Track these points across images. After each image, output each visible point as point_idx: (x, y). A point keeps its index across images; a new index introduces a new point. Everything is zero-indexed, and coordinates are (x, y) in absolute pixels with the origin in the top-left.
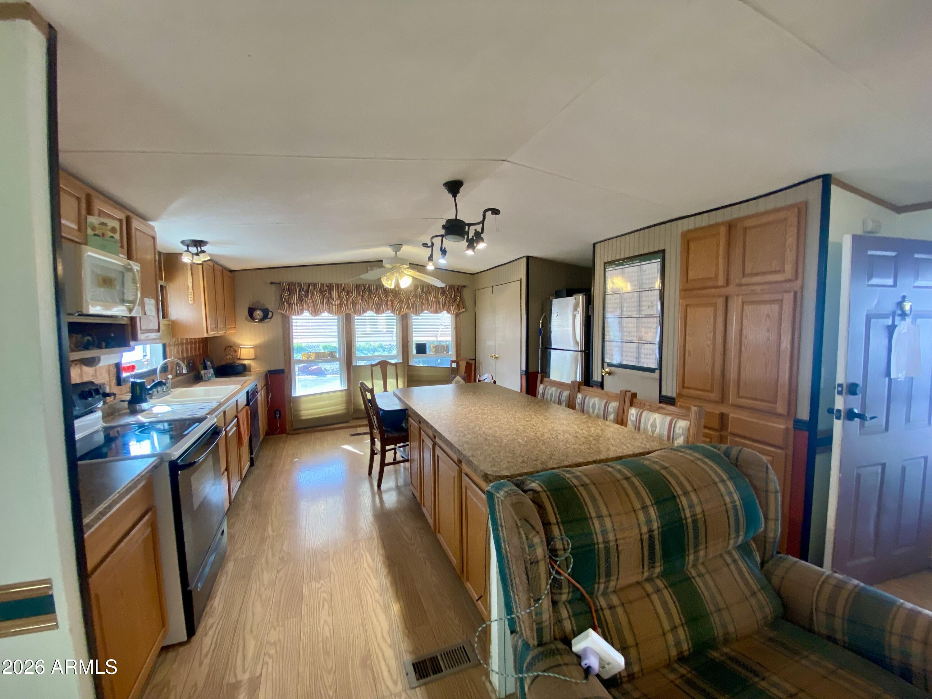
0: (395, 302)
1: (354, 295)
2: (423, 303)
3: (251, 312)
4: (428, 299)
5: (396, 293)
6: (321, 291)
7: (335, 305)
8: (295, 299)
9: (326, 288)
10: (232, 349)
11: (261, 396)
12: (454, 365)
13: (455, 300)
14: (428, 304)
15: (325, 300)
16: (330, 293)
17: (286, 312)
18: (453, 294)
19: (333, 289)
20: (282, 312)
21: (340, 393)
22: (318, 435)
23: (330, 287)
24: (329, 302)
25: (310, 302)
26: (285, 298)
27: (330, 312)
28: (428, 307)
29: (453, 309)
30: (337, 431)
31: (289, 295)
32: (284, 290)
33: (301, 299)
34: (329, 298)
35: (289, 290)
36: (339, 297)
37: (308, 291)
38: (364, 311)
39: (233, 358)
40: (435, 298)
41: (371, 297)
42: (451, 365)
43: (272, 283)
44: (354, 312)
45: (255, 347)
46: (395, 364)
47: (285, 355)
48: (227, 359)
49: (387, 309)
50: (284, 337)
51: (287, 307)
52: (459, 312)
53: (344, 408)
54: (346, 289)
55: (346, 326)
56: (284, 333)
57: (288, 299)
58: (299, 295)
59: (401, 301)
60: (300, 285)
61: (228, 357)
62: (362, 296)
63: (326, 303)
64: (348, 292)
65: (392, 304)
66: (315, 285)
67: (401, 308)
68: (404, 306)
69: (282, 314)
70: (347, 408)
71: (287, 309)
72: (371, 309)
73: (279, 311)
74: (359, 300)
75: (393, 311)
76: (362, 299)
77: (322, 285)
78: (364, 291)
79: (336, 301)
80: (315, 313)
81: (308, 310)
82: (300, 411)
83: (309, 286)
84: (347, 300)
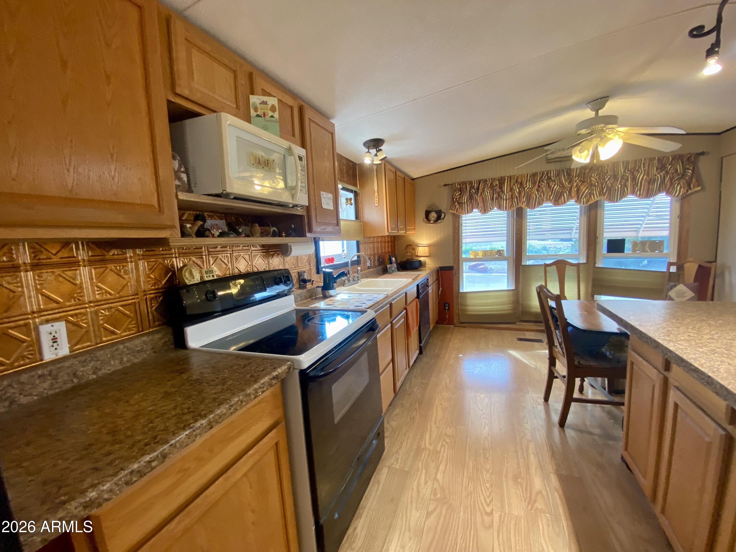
0: (582, 187)
1: (529, 186)
2: (625, 185)
3: (427, 213)
4: (634, 179)
6: (492, 187)
7: (506, 200)
8: (465, 198)
9: (497, 183)
10: (411, 248)
11: (433, 289)
12: (673, 269)
13: (683, 175)
14: (634, 185)
15: (495, 196)
16: (501, 188)
17: (457, 211)
18: (679, 168)
19: (504, 183)
20: (453, 212)
21: (507, 293)
22: (482, 332)
23: (501, 181)
24: (500, 197)
25: (479, 199)
26: (456, 199)
27: (500, 208)
28: (634, 189)
29: (679, 190)
30: (504, 331)
31: (460, 194)
32: (455, 190)
33: (471, 197)
34: (499, 193)
35: (460, 190)
36: (511, 189)
37: (478, 189)
38: (540, 204)
39: (412, 255)
40: (648, 175)
41: (549, 186)
42: (668, 269)
43: (445, 185)
44: (528, 205)
45: (429, 246)
46: (578, 265)
47: (454, 253)
48: (407, 256)
49: (570, 196)
50: (454, 236)
51: (458, 206)
52: (690, 192)
53: (511, 307)
54: (519, 180)
55: (517, 222)
56: (454, 232)
57: (459, 198)
58: (470, 193)
60: (471, 183)
61: (408, 254)
62: (539, 186)
63: (496, 199)
64: (521, 184)
65: (578, 191)
66: (485, 181)
67: (590, 195)
68: (596, 192)
69: (454, 214)
70: (513, 310)
71: (457, 208)
72: (549, 200)
73: (450, 211)
74: (535, 191)
75: (578, 200)
76: (538, 190)
77: (493, 180)
78: (541, 180)
79: (506, 194)
80: (485, 210)
81: (477, 208)
82: (466, 306)
83: (480, 183)
84: (520, 193)
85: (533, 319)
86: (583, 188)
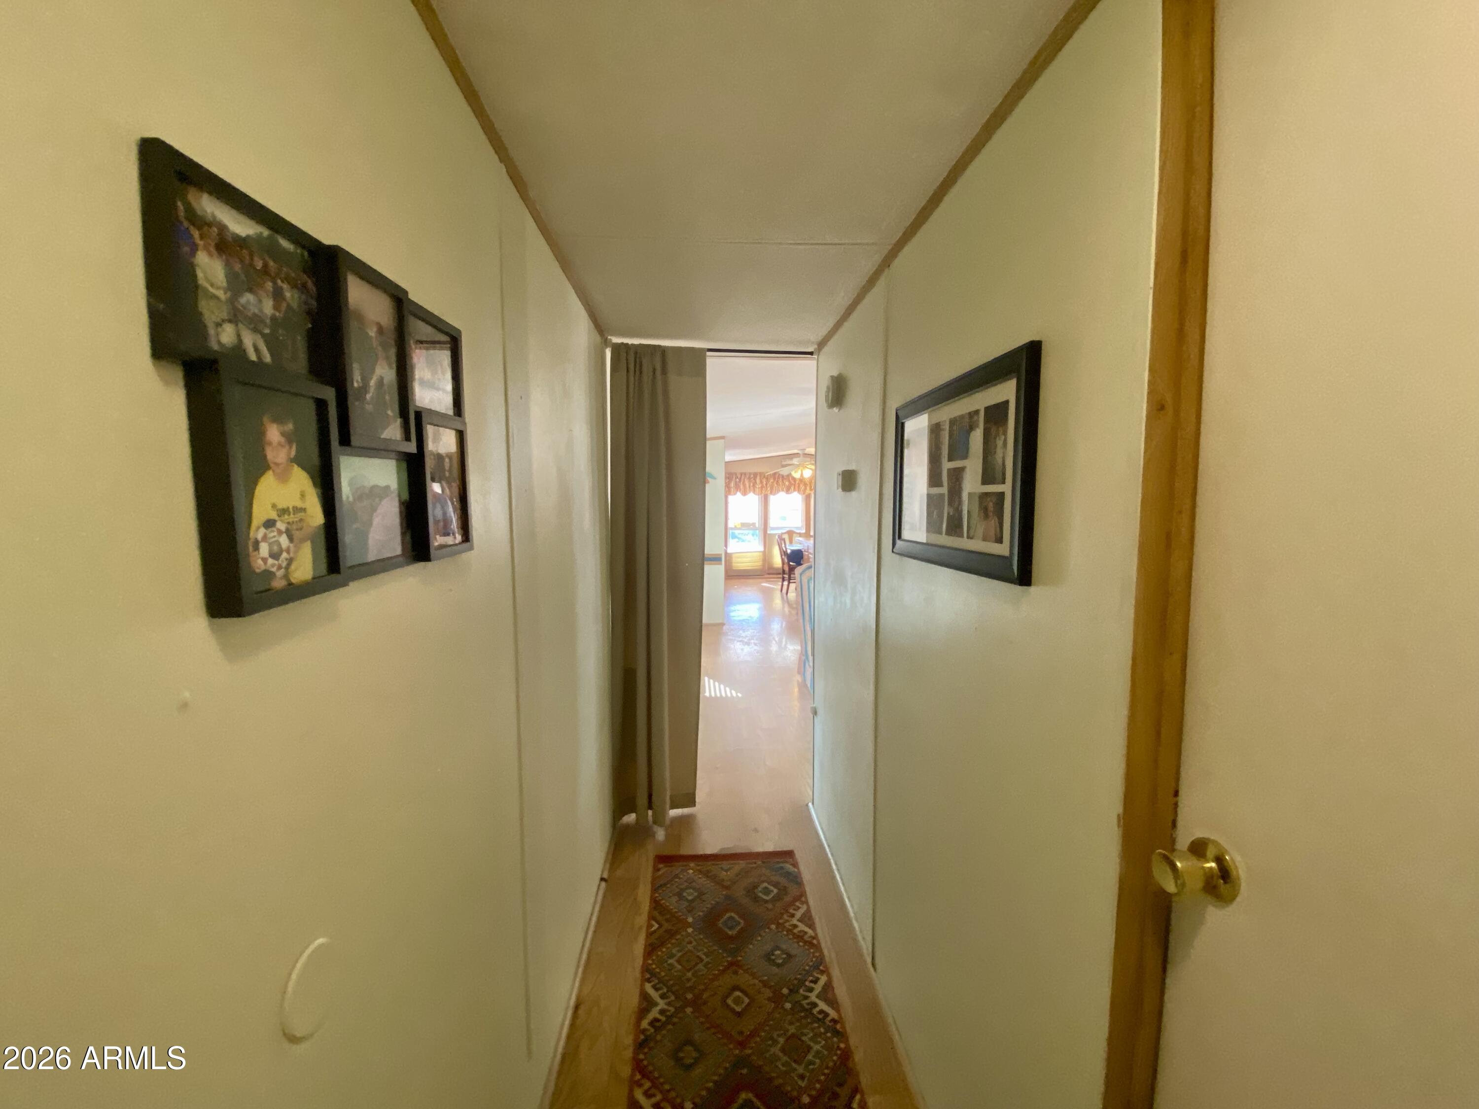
1: (772, 480)
5: (802, 480)
6: (749, 478)
7: (758, 489)
9: (753, 477)
15: (751, 484)
16: (755, 479)
17: (728, 494)
19: (757, 477)
20: (726, 495)
21: (758, 554)
23: (755, 475)
24: (754, 486)
25: (742, 487)
27: (754, 492)
33: (737, 484)
34: (754, 483)
35: (729, 478)
36: (761, 482)
37: (741, 478)
38: (778, 492)
41: (783, 482)
44: (771, 493)
49: (795, 490)
51: (729, 490)
53: (761, 564)
55: (764, 503)
57: (730, 486)
58: (735, 481)
59: (805, 484)
62: (777, 481)
63: (752, 487)
64: (767, 478)
65: (798, 487)
66: (745, 474)
67: (805, 489)
68: (808, 488)
70: (764, 565)
72: (783, 490)
74: (775, 483)
75: (799, 491)
76: (777, 484)
77: (750, 474)
78: (779, 478)
79: (758, 486)
80: (745, 493)
81: (740, 491)
82: (732, 563)
83: (741, 475)
84: (766, 484)
85: (775, 572)
86: (801, 486)
